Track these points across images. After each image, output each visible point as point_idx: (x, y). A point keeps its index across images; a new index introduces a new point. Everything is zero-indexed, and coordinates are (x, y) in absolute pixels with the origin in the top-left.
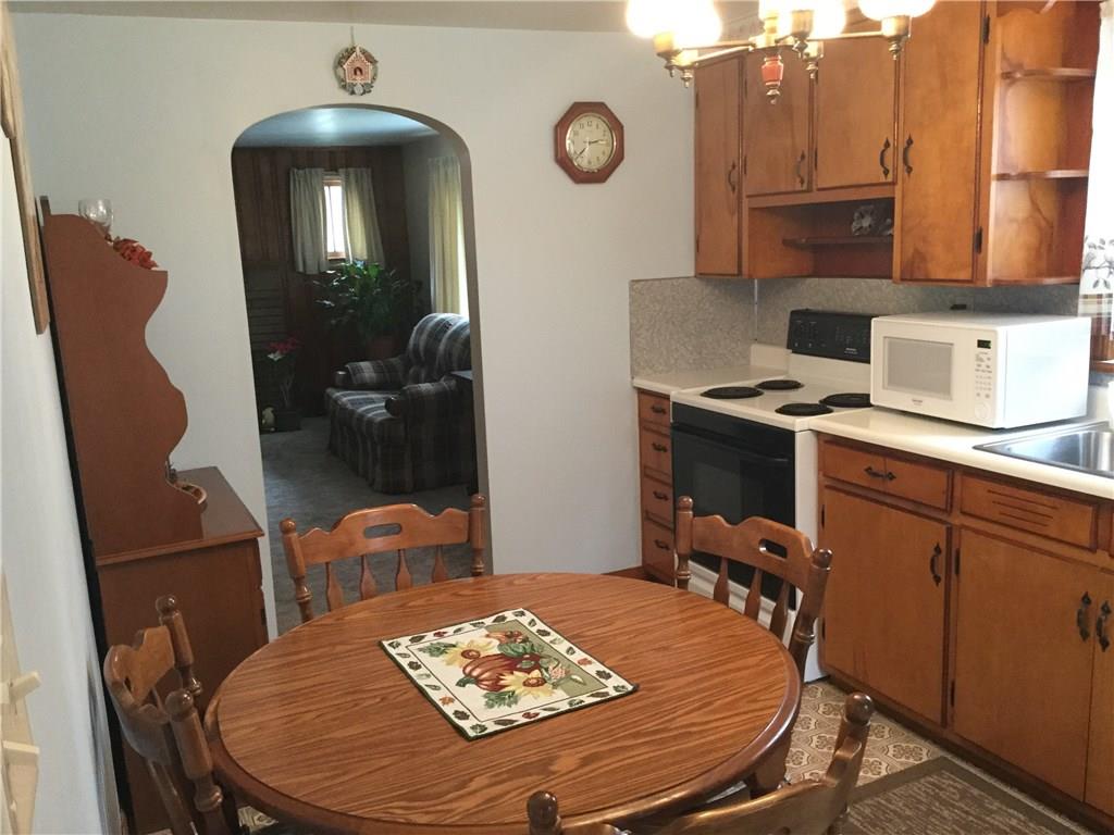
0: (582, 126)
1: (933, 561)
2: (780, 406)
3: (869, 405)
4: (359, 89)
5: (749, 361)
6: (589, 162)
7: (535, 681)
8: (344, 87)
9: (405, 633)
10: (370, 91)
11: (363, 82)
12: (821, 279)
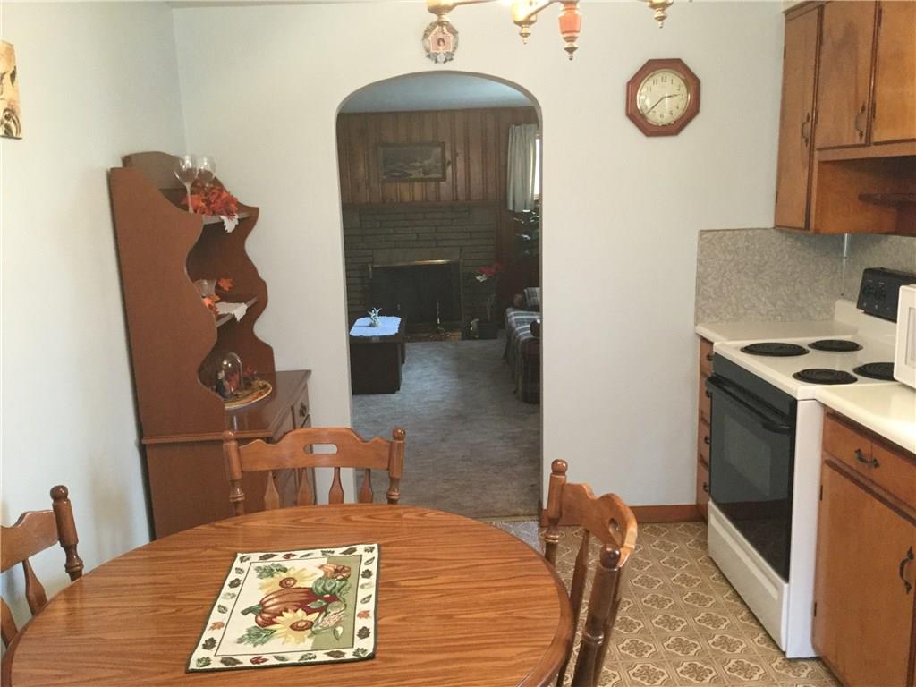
0: (655, 82)
1: (903, 563)
2: (799, 370)
3: (891, 378)
4: (441, 58)
5: (832, 316)
6: (661, 116)
7: (304, 624)
8: (429, 56)
9: (260, 549)
10: (451, 59)
11: (445, 51)
12: (904, 238)
